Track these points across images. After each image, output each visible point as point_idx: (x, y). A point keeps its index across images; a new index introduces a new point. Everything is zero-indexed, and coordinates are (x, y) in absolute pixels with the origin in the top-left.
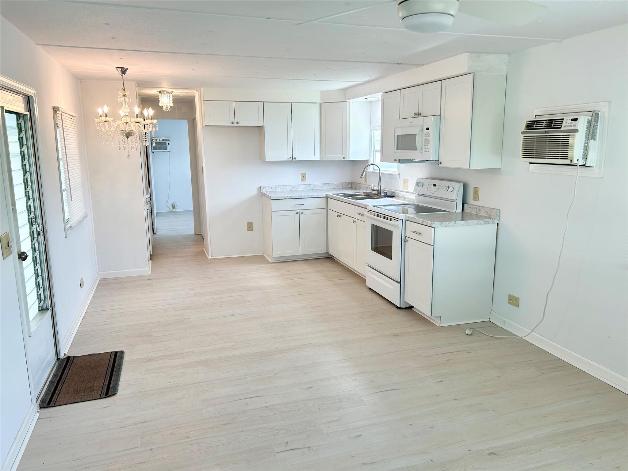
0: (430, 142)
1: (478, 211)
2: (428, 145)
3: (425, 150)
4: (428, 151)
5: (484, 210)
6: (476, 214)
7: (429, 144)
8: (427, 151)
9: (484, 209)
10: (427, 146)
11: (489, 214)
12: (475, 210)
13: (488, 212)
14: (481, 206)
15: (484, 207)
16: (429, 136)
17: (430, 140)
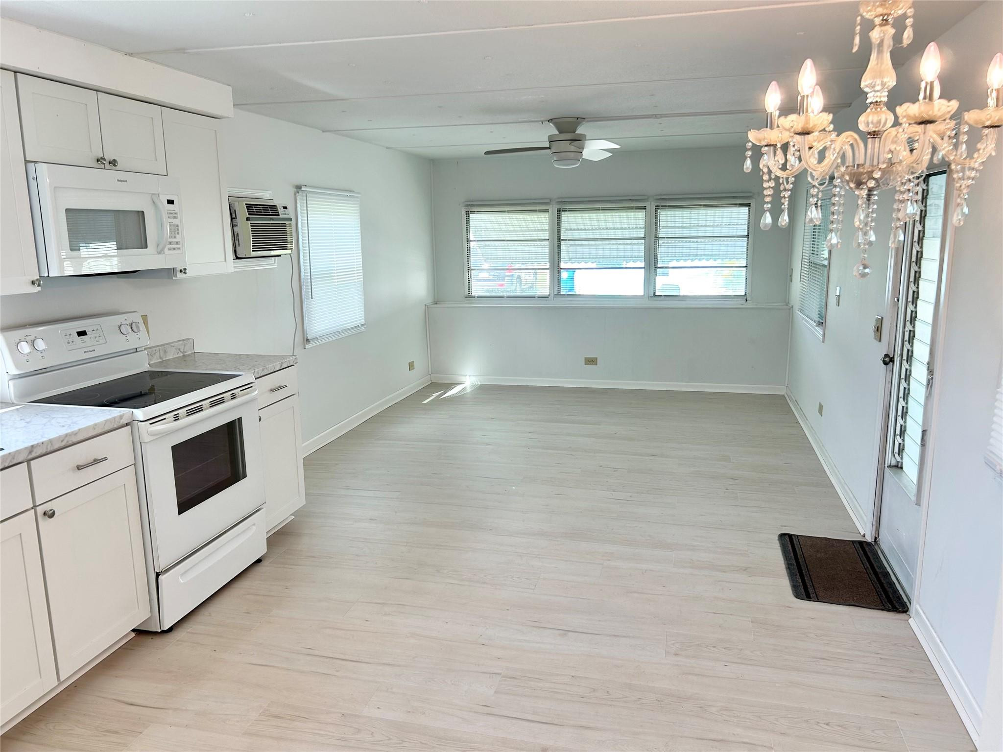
0: (180, 229)
1: (162, 353)
2: (177, 236)
3: (170, 246)
4: (179, 249)
5: (173, 348)
6: (161, 360)
7: (178, 233)
8: (174, 249)
9: (173, 346)
10: (175, 237)
11: (182, 351)
12: (158, 354)
13: (179, 349)
14: (167, 344)
15: (173, 343)
16: (175, 218)
17: (179, 226)
